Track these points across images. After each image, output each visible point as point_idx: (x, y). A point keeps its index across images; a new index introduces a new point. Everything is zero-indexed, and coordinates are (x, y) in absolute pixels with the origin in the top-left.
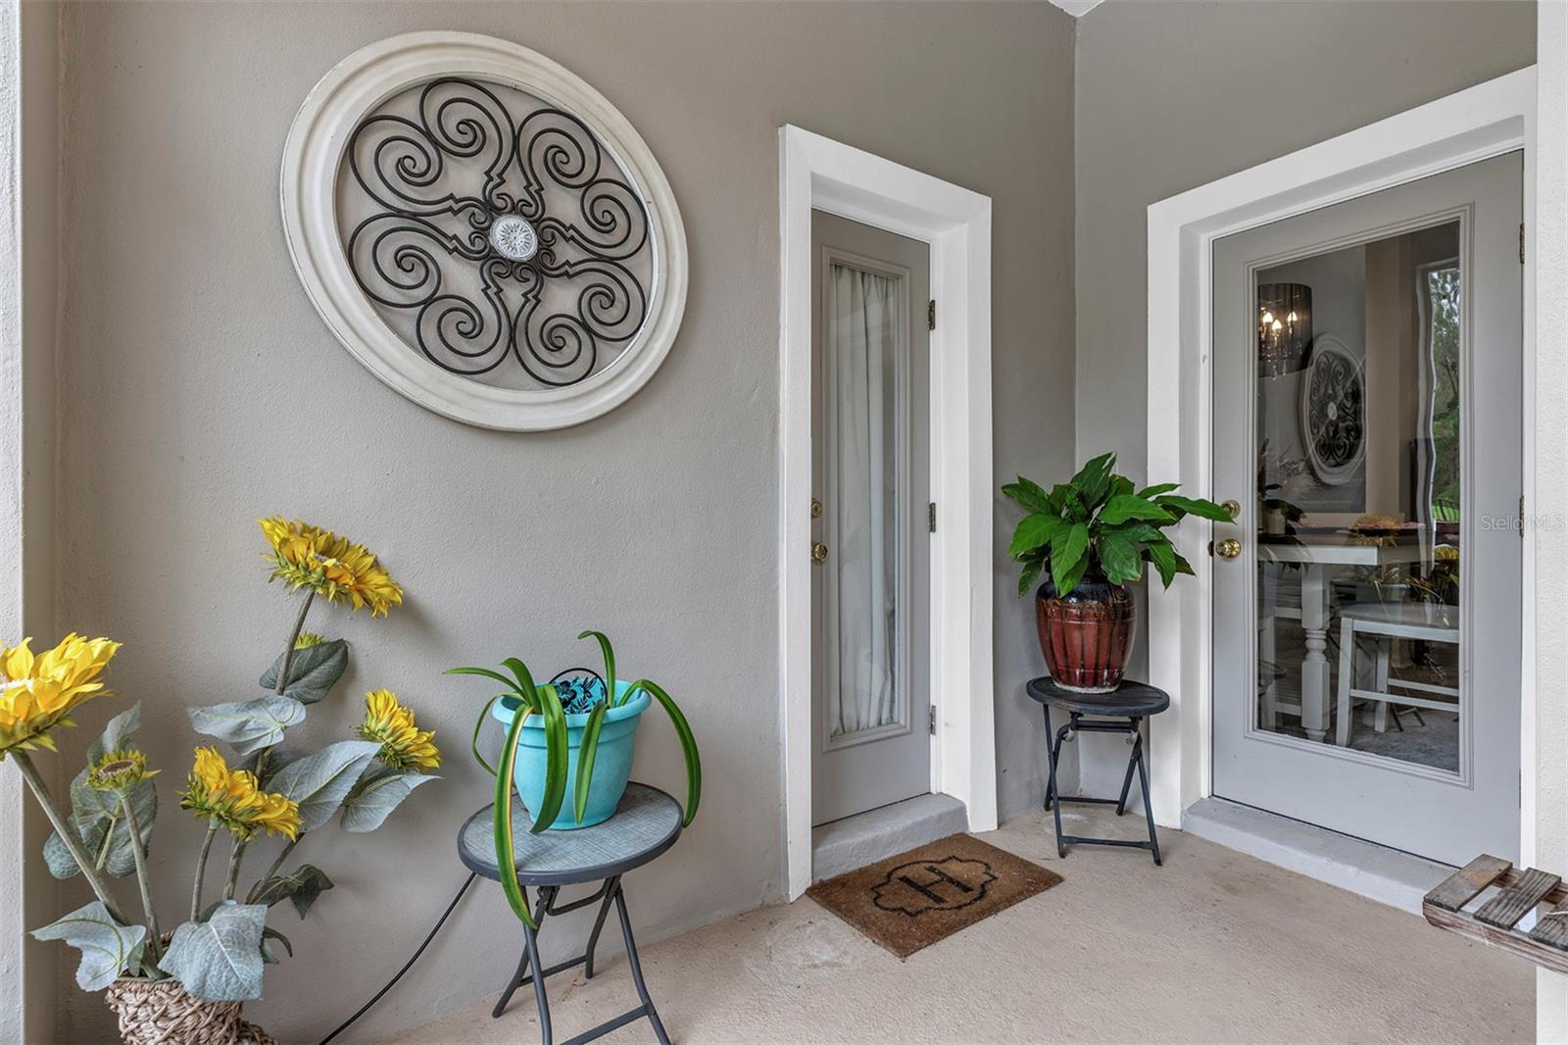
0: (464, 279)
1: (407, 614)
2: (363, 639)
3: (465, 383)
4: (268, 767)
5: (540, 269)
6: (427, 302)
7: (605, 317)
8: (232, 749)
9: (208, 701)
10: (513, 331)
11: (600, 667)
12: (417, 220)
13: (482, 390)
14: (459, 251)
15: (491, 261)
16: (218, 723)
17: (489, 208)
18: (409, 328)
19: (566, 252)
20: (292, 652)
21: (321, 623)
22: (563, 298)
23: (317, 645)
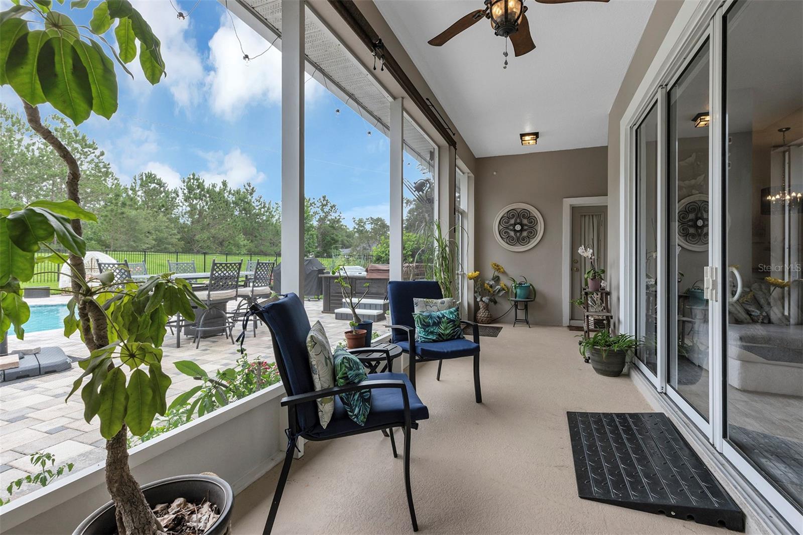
0: (512, 233)
1: (504, 273)
2: (501, 276)
3: (512, 246)
4: (491, 287)
5: (522, 230)
6: (508, 237)
7: (531, 235)
8: (488, 284)
9: (487, 280)
10: (518, 239)
11: (525, 281)
12: (507, 228)
13: (514, 247)
14: (511, 230)
15: (515, 231)
16: (487, 282)
17: (515, 224)
18: (505, 240)
19: (526, 227)
20: (493, 277)
21: (496, 274)
22: (525, 234)
23: (496, 276)
